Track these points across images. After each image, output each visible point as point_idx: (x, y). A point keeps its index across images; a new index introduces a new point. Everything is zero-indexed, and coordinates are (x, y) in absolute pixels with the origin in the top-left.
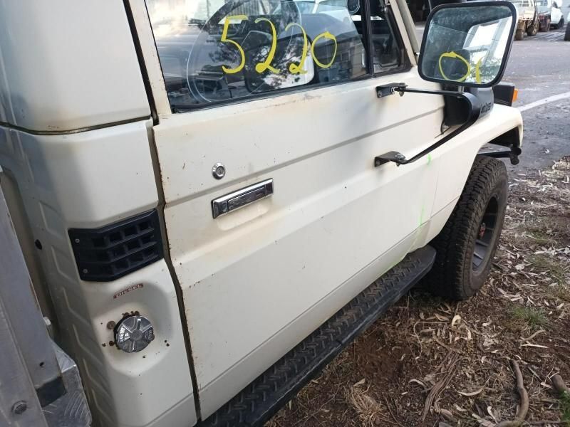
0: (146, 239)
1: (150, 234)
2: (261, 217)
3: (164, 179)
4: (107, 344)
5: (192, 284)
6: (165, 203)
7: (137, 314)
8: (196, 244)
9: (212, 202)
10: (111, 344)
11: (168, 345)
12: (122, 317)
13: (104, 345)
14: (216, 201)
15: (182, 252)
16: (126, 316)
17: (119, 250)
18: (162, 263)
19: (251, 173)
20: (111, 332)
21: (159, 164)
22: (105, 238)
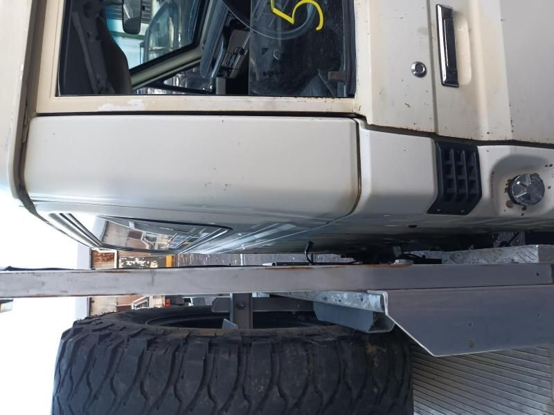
0: (458, 157)
1: (456, 153)
2: (470, 31)
3: (414, 128)
4: (524, 212)
5: (510, 129)
6: (435, 133)
7: (511, 182)
8: (475, 112)
9: (443, 85)
10: (524, 209)
11: (551, 166)
12: (507, 194)
13: (523, 214)
14: (444, 80)
15: (477, 128)
16: (508, 190)
17: (460, 183)
18: (481, 149)
19: (427, 31)
20: (515, 206)
21: (401, 129)
22: (448, 192)
